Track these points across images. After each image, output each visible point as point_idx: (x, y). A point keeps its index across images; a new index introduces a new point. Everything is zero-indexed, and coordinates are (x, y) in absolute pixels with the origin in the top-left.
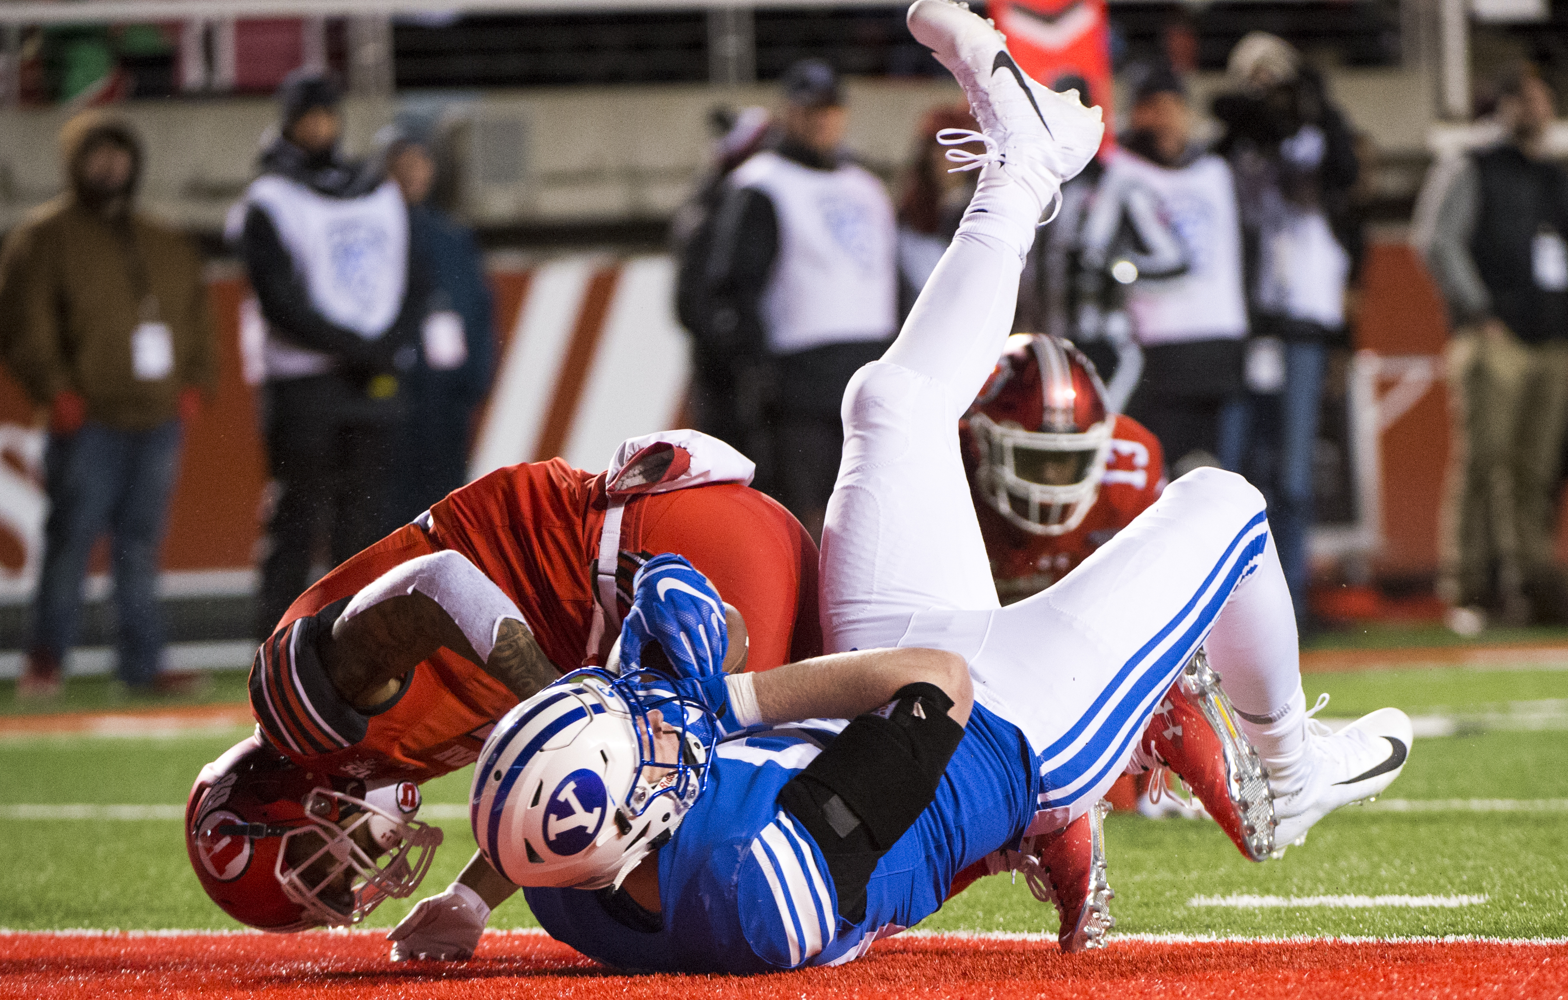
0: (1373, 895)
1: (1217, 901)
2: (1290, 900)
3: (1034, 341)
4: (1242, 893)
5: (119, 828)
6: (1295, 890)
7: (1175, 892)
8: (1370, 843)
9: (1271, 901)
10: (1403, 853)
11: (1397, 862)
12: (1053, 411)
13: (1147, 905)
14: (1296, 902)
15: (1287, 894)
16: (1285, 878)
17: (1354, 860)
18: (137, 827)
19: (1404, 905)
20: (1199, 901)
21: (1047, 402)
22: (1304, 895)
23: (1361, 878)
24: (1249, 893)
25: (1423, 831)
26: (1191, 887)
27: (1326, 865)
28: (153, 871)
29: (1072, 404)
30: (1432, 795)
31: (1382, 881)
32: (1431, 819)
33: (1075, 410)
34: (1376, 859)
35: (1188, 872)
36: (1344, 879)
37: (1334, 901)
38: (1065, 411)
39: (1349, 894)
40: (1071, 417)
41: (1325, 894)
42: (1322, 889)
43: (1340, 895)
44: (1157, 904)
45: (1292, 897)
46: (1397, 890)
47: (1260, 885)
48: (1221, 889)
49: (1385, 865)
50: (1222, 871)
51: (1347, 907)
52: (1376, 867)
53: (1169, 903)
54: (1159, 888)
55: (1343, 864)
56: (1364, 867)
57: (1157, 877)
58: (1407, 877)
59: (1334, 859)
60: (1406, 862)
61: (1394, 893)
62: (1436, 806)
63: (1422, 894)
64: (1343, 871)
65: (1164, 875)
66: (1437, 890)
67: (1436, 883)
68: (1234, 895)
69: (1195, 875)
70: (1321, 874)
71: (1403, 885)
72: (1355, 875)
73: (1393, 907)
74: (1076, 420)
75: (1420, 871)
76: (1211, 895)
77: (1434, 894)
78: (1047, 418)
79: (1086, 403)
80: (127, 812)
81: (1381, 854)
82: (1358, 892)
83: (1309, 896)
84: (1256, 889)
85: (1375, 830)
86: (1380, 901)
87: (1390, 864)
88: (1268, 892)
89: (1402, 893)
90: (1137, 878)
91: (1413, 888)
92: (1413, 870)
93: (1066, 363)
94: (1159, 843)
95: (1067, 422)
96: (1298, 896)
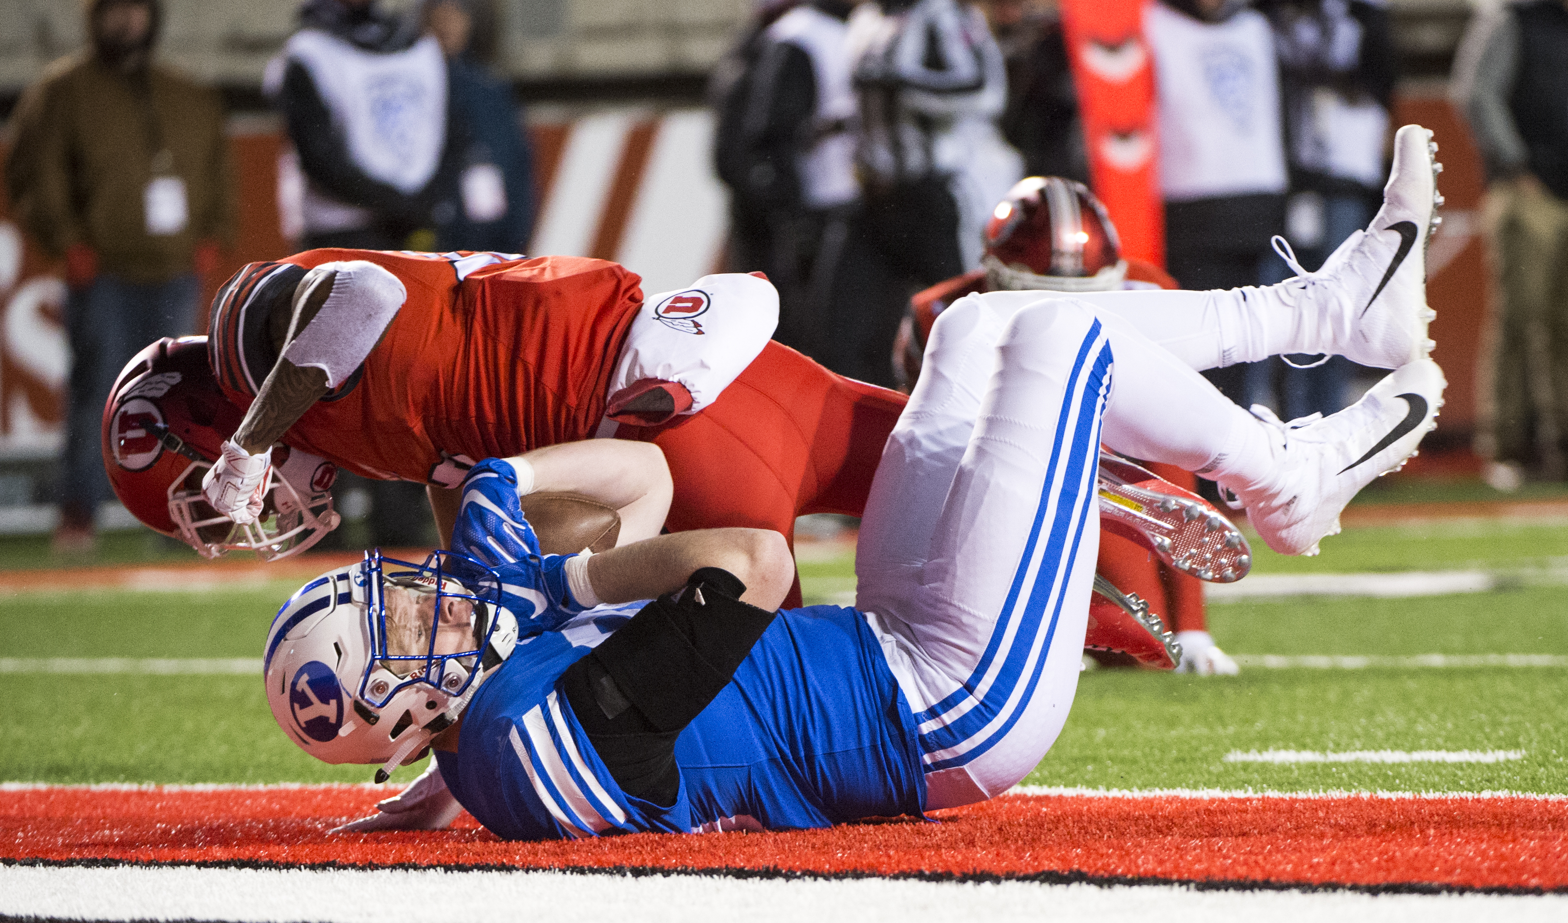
0: (1411, 750)
1: (1253, 756)
2: (1326, 756)
3: (1048, 186)
4: (1278, 749)
5: (155, 682)
6: (1331, 745)
7: (1211, 747)
8: (1406, 697)
9: (1308, 756)
10: (1440, 708)
11: (1434, 717)
12: (1061, 254)
13: (1184, 760)
14: (1332, 757)
15: (1324, 750)
16: (1321, 733)
17: (1391, 715)
18: (175, 680)
19: (1440, 760)
20: (1236, 756)
21: (1055, 246)
22: (1340, 750)
23: (1397, 734)
24: (1286, 748)
25: (1460, 686)
26: (1227, 742)
27: (1363, 721)
28: (189, 725)
29: (1081, 248)
30: (1469, 650)
31: (1418, 736)
32: (1469, 673)
33: (1084, 253)
34: (1413, 714)
35: (1225, 726)
36: (1380, 734)
37: (1370, 756)
38: (1075, 255)
39: (1385, 749)
40: (1080, 262)
41: (1361, 750)
42: (1358, 744)
43: (1376, 750)
44: (1193, 759)
45: (1329, 753)
46: (1434, 745)
47: (1296, 741)
48: (1257, 744)
49: (1421, 720)
50: (1259, 725)
51: (1383, 763)
52: (1412, 722)
53: (1205, 759)
54: (1194, 743)
55: (1379, 719)
56: (1401, 723)
57: (1195, 732)
58: (1443, 733)
59: (1371, 714)
60: (1443, 717)
61: (1430, 748)
62: (1474, 661)
63: (1458, 749)
64: (1380, 727)
65: (1201, 730)
66: (1473, 746)
67: (1473, 739)
68: (1271, 750)
69: (1231, 730)
70: (1358, 730)
71: (1440, 741)
72: (1392, 729)
73: (1430, 762)
74: (1085, 263)
75: (1456, 726)
76: (1247, 751)
77: (1471, 749)
78: (1055, 261)
79: (1096, 248)
80: (163, 666)
81: (1418, 710)
82: (1395, 747)
83: (1345, 751)
84: (1292, 744)
85: (1412, 685)
86: (1417, 756)
87: (1427, 718)
88: (1304, 747)
89: (1439, 748)
90: (1173, 733)
91: (1449, 744)
92: (1450, 725)
93: (1077, 205)
94: (1195, 698)
95: (1076, 265)
96: (1334, 751)
